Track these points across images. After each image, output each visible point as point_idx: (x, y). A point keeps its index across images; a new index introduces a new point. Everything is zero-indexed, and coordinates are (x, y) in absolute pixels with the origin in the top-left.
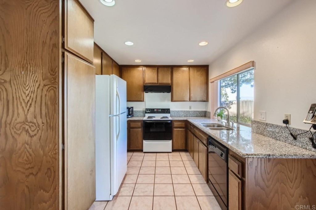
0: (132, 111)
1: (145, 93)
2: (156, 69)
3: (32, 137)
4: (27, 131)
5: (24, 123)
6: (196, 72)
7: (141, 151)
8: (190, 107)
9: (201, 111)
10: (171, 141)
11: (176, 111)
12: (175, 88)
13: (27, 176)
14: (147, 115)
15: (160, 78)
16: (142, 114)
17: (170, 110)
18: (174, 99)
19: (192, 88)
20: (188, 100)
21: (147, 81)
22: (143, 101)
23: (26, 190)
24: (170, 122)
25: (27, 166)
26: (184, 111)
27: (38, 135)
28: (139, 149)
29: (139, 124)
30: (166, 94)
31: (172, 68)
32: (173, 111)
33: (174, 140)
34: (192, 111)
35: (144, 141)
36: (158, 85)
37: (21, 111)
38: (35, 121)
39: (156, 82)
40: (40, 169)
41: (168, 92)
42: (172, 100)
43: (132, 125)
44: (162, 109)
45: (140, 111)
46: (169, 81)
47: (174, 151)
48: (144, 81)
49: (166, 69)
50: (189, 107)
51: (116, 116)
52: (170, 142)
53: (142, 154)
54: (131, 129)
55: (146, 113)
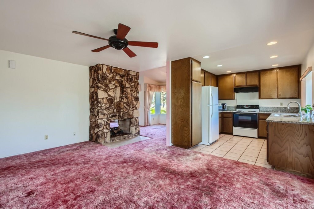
0: (226, 106)
1: (236, 94)
2: (245, 75)
3: (182, 109)
4: (181, 108)
5: (180, 105)
6: (284, 73)
7: (232, 134)
8: (281, 104)
9: (295, 108)
10: (257, 129)
11: (266, 107)
12: (261, 88)
13: (181, 122)
14: (238, 110)
15: (248, 81)
16: (234, 109)
17: (259, 106)
18: (262, 97)
19: (280, 87)
20: (276, 97)
21: (237, 84)
22: (234, 99)
23: (181, 126)
24: (255, 114)
25: (181, 119)
26: (274, 107)
27: (184, 109)
28: (230, 132)
29: (230, 115)
30: (255, 93)
31: (259, 73)
32: (263, 107)
33: (260, 129)
34: (283, 107)
35: (234, 127)
36: (247, 86)
37: (179, 101)
38: (183, 104)
39: (244, 84)
40: (185, 120)
41: (256, 92)
42: (260, 98)
43: (225, 115)
44: (251, 105)
45: (232, 107)
46: (257, 83)
47: (259, 137)
48: (235, 84)
49: (253, 73)
50: (279, 104)
51: (211, 105)
52: (256, 131)
53: (232, 136)
54: (224, 119)
55: (237, 108)
